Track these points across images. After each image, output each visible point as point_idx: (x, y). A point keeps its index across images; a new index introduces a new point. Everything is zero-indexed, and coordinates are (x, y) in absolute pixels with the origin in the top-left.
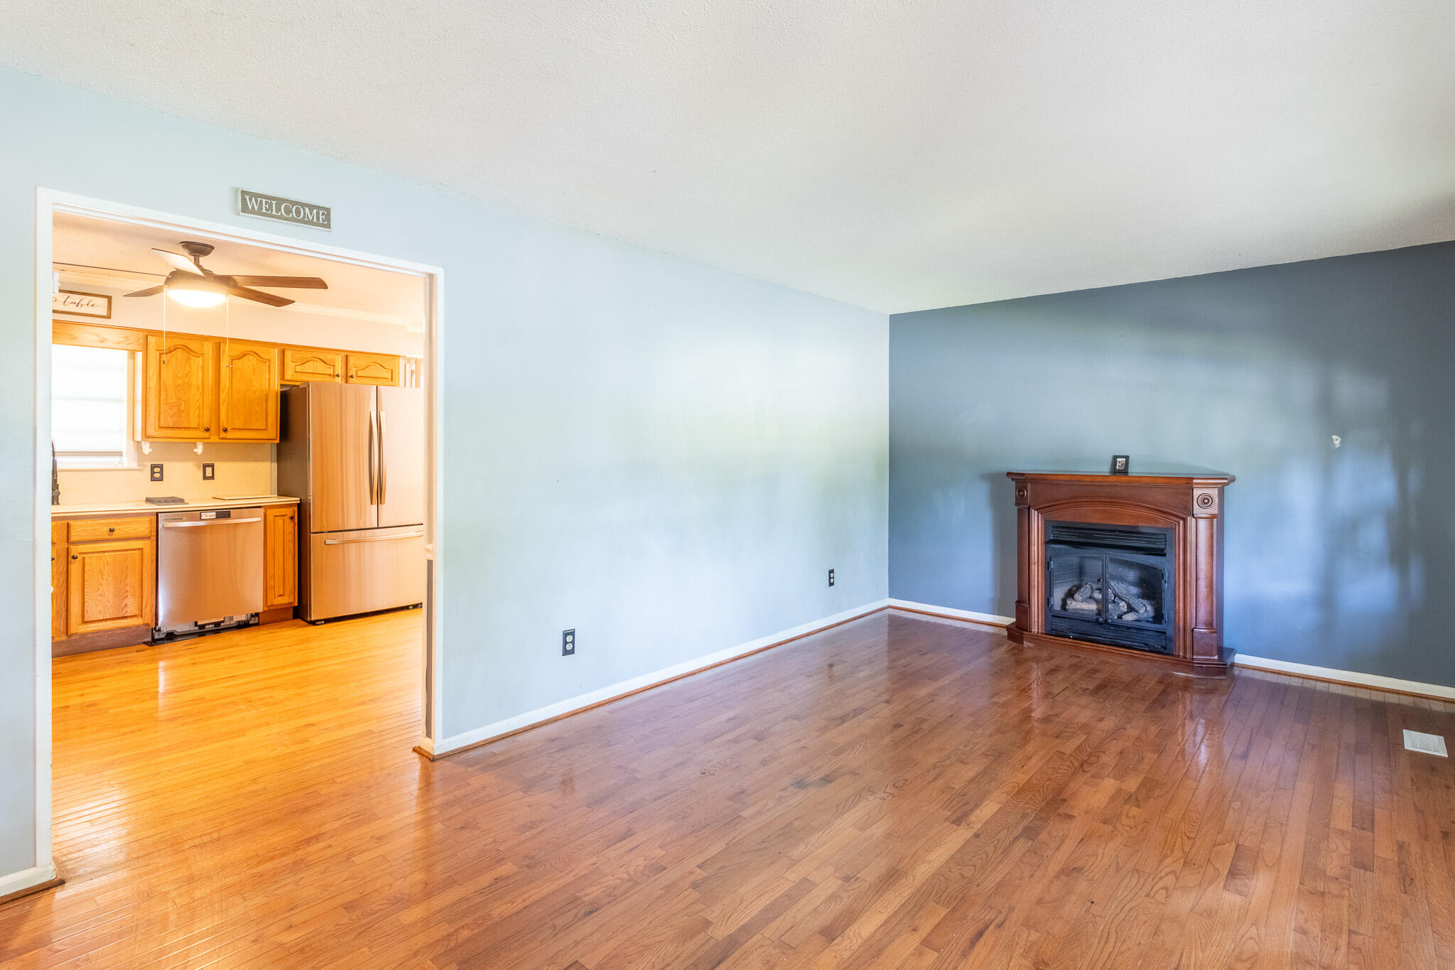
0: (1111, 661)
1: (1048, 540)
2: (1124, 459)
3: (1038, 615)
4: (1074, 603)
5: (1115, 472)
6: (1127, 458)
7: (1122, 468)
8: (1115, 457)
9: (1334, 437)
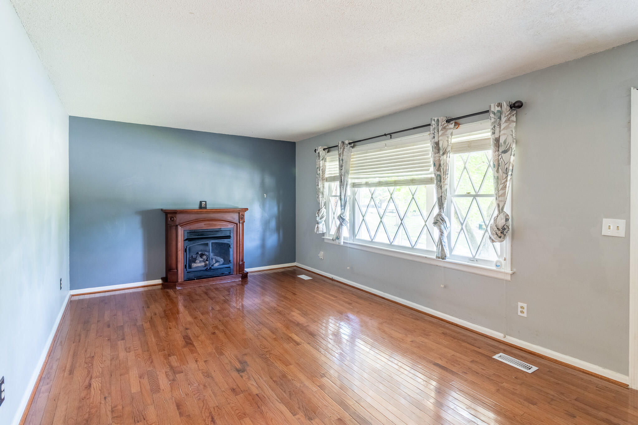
0: (213, 284)
1: (185, 239)
2: (205, 203)
3: (181, 274)
4: (195, 264)
5: (201, 207)
6: (206, 202)
7: (204, 206)
8: (201, 202)
9: (265, 194)
